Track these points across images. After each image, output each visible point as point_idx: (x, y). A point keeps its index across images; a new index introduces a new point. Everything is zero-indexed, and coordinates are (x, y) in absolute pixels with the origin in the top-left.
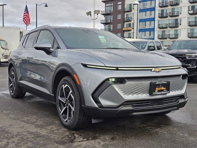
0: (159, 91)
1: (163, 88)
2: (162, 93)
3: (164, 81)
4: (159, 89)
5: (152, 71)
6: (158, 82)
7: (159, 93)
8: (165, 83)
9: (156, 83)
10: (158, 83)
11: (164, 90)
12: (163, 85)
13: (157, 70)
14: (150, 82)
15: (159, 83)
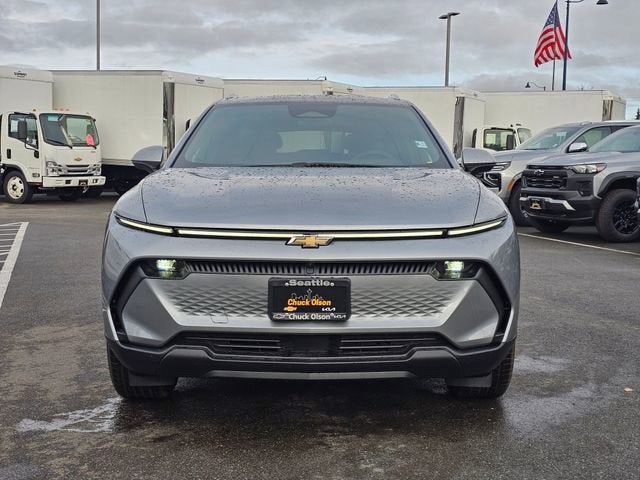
0: (300, 310)
1: (317, 302)
2: (315, 316)
3: (323, 279)
4: (301, 303)
5: (290, 242)
6: (293, 280)
7: (302, 317)
8: (327, 284)
9: (287, 284)
10: (293, 283)
11: (325, 307)
12: (319, 291)
13: (311, 240)
14: (268, 277)
15: (300, 284)
